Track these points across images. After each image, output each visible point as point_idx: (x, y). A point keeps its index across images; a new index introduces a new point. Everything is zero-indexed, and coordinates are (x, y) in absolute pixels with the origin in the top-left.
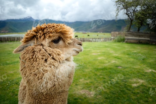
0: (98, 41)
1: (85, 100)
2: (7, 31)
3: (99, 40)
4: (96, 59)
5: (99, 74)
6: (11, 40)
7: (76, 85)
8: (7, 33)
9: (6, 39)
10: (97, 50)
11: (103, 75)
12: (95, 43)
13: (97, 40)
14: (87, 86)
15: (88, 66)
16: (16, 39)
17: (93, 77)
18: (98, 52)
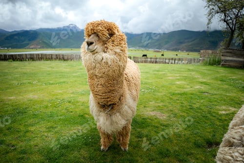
0: (177, 63)
1: (156, 121)
3: (180, 62)
4: (173, 83)
5: (174, 98)
7: (145, 107)
10: (176, 73)
11: (181, 100)
12: (173, 65)
13: (176, 61)
14: (158, 108)
15: (161, 90)
17: (168, 101)
18: (177, 76)
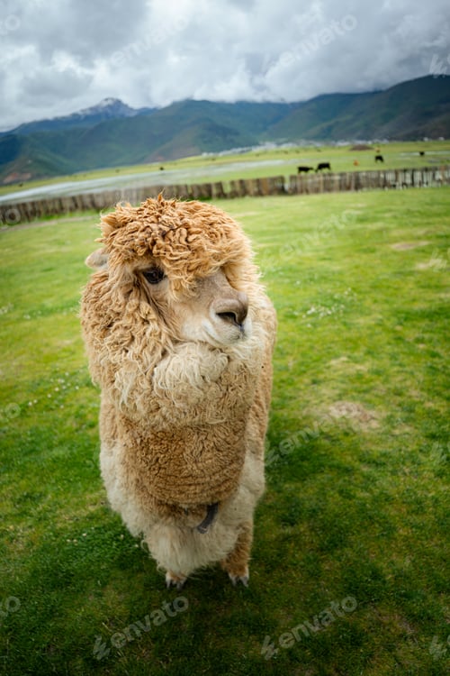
0: (421, 183)
1: (346, 442)
2: (29, 176)
3: (428, 177)
4: (408, 269)
5: (411, 334)
6: (47, 212)
7: (314, 382)
8: (30, 180)
9: (30, 208)
10: (415, 225)
11: (431, 341)
12: (409, 192)
13: (418, 176)
14: (357, 385)
15: (368, 302)
16: (68, 204)
17: (388, 348)
18: (419, 238)
